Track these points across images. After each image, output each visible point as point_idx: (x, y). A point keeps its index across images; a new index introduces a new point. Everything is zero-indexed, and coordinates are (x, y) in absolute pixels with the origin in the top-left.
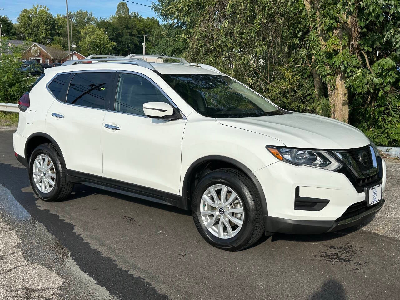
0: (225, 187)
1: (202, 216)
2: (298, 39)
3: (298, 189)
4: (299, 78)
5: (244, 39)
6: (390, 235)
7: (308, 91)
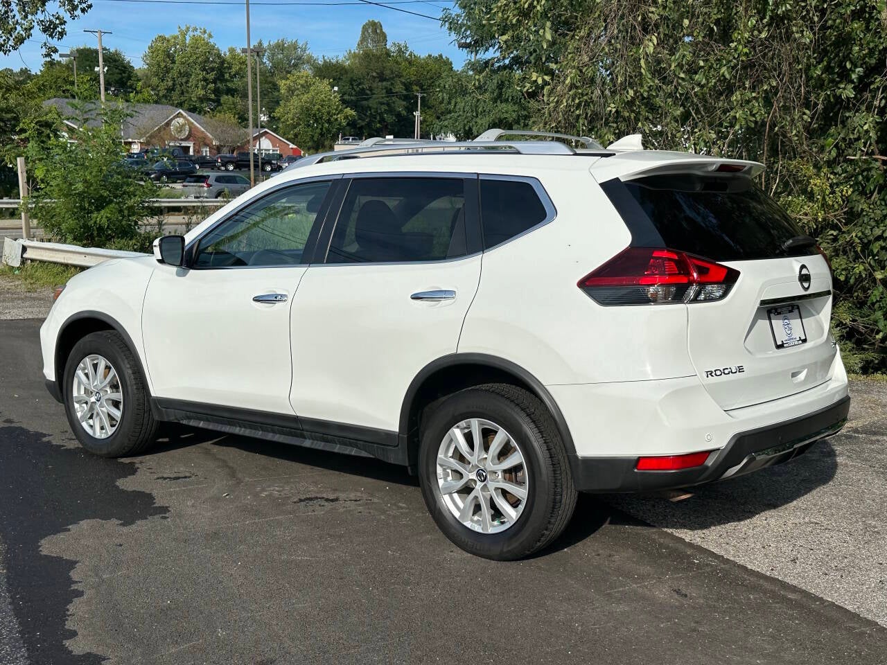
2: (850, 86)
4: (850, 193)
5: (699, 85)
7: (876, 229)
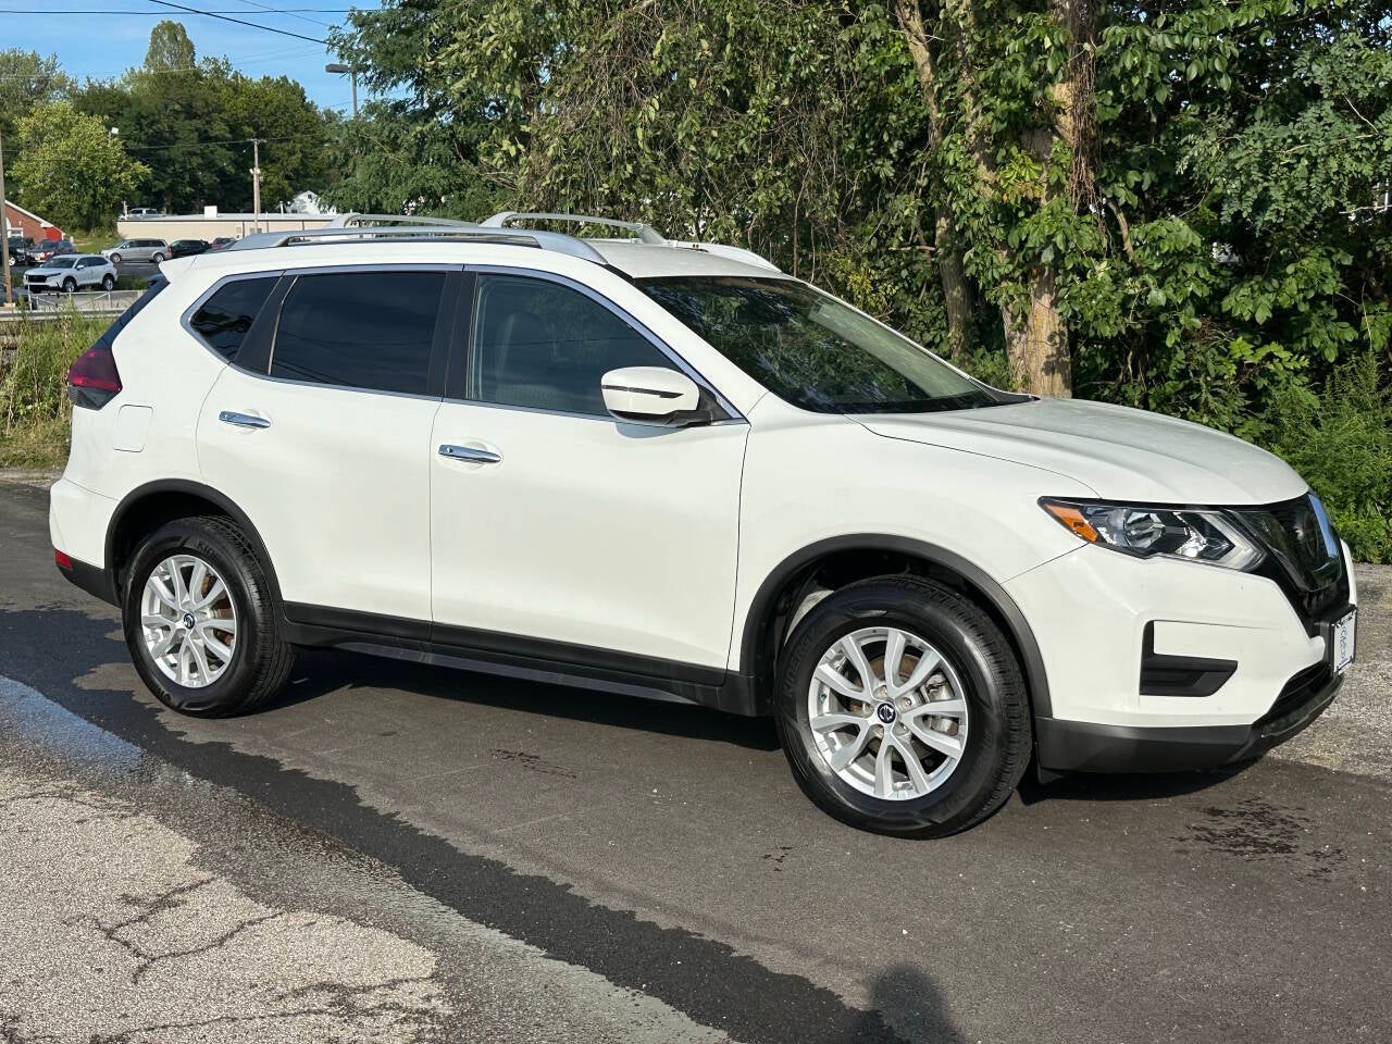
0: (900, 635)
1: (814, 732)
2: (889, 163)
3: (1149, 630)
4: (894, 291)
5: (713, 159)
6: (1363, 769)
7: (926, 333)
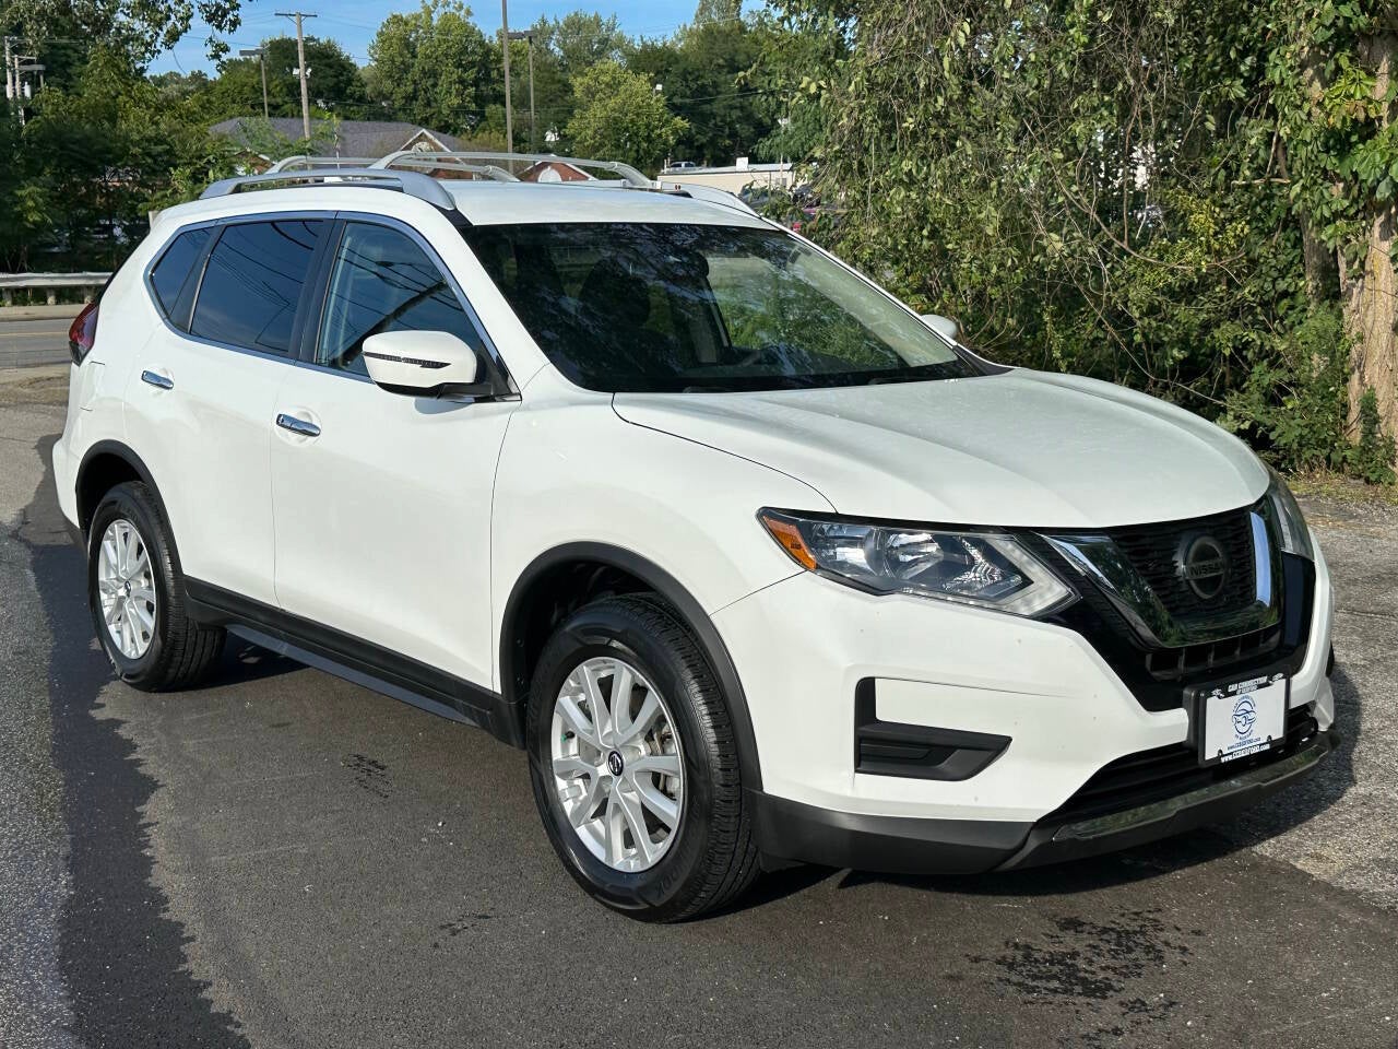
0: (625, 671)
1: (557, 777)
2: (1240, 82)
3: (866, 692)
4: (1245, 231)
7: (1279, 281)
